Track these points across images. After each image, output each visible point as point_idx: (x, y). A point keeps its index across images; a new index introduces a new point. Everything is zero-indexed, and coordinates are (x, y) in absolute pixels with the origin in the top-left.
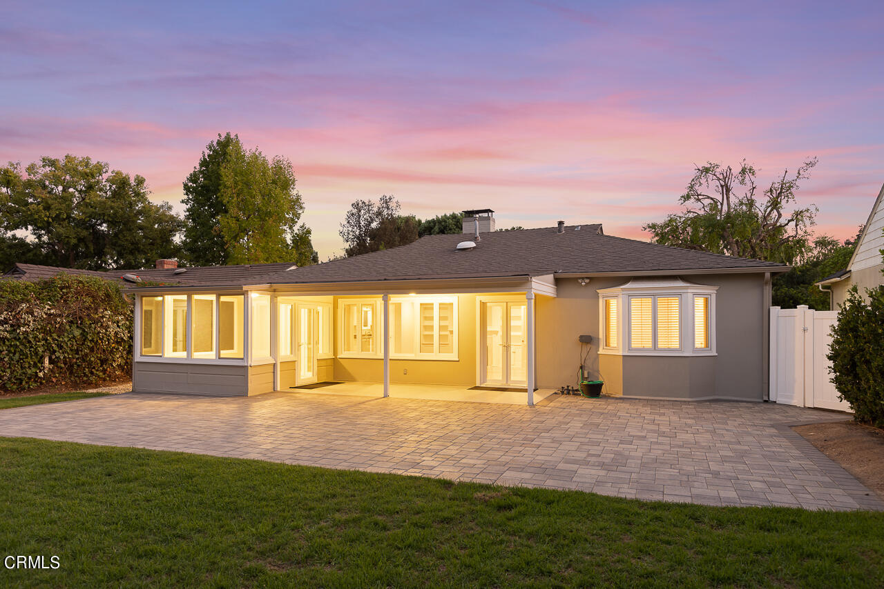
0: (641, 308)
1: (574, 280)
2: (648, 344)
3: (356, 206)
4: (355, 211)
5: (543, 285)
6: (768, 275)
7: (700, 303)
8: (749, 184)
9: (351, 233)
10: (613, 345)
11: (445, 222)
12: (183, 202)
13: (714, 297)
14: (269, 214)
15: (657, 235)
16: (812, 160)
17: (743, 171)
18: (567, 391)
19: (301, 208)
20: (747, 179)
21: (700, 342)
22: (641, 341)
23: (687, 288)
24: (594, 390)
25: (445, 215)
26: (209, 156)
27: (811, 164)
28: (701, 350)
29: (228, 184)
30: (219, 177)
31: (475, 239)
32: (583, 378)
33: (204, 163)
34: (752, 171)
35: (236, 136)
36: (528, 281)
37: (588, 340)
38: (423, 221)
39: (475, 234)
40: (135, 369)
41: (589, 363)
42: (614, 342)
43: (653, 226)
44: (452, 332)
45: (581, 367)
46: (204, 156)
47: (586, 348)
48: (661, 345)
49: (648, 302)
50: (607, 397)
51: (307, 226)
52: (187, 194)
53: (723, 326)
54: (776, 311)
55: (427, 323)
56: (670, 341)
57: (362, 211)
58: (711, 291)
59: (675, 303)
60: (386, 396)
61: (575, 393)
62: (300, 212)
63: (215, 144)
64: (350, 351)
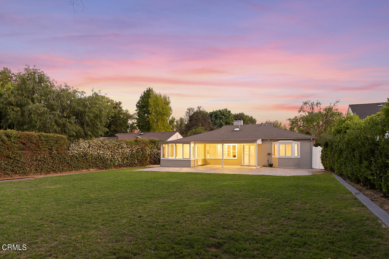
0: (282, 147)
1: (266, 140)
2: (284, 155)
3: (189, 109)
4: (188, 111)
5: (259, 142)
6: (312, 139)
7: (296, 146)
8: (319, 107)
9: (187, 119)
10: (276, 155)
11: (217, 113)
12: (136, 110)
13: (300, 144)
14: (164, 114)
15: (291, 122)
16: (338, 100)
17: (317, 104)
18: (264, 166)
19: (172, 111)
20: (318, 106)
21: (296, 155)
22: (282, 154)
23: (293, 142)
24: (271, 166)
25: (217, 110)
26: (143, 95)
27: (338, 102)
28: (296, 156)
29: (152, 105)
30: (148, 102)
31: (238, 127)
32: (269, 163)
33: (141, 97)
34: (319, 103)
35: (152, 88)
36: (257, 141)
37: (269, 154)
38: (208, 112)
39: (238, 125)
40: (161, 161)
41: (270, 160)
42: (276, 154)
43: (290, 119)
44: (230, 152)
45: (268, 161)
46: (142, 95)
47: (269, 156)
48: (287, 155)
49: (284, 145)
50: (274, 167)
51: (174, 117)
52: (137, 108)
53: (302, 151)
54: (314, 147)
55: (229, 150)
56: (289, 155)
57: (191, 111)
58: (299, 143)
59: (290, 146)
60: (223, 167)
61: (267, 166)
62: (171, 112)
63: (146, 91)
64: (208, 157)
